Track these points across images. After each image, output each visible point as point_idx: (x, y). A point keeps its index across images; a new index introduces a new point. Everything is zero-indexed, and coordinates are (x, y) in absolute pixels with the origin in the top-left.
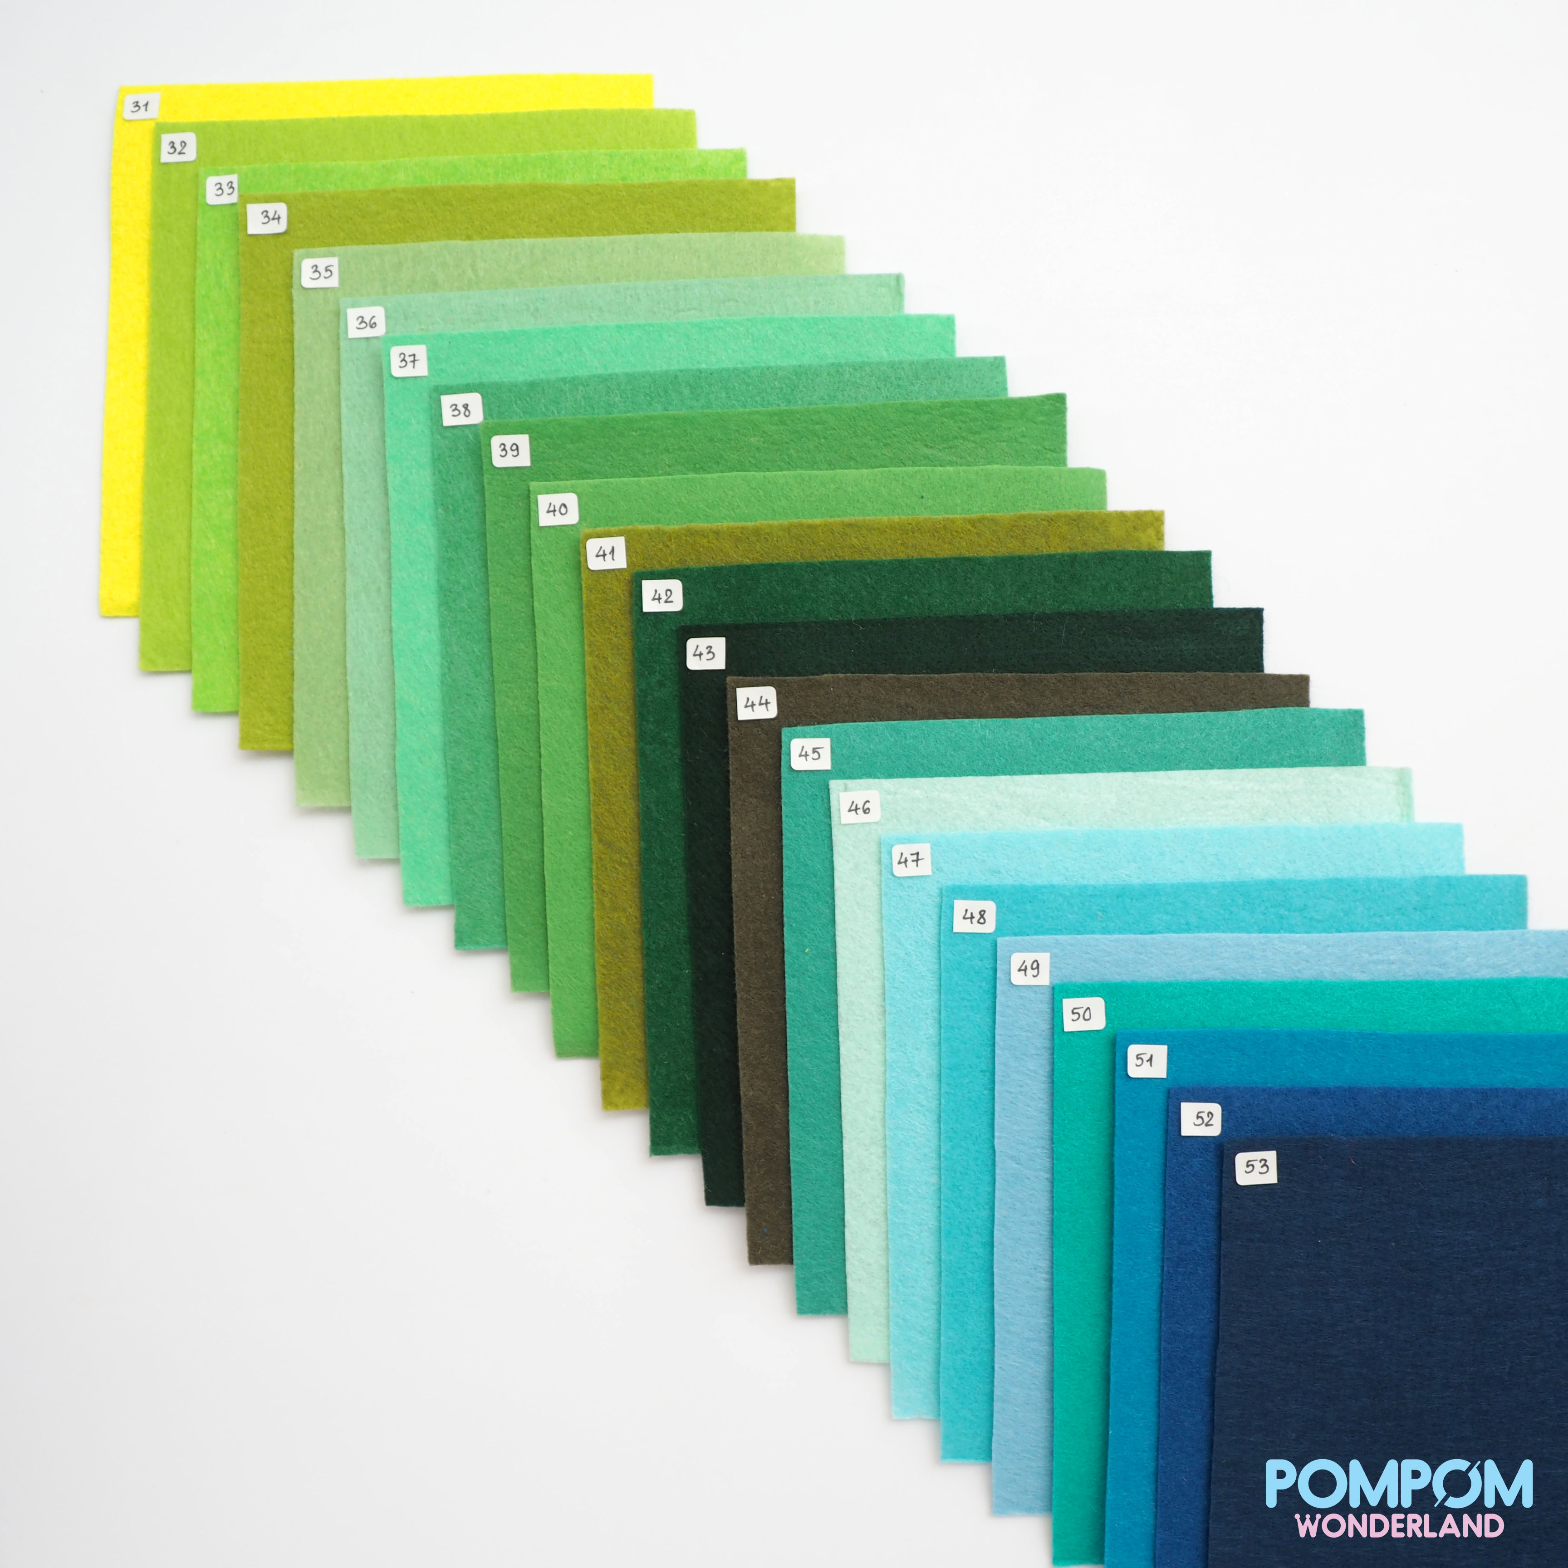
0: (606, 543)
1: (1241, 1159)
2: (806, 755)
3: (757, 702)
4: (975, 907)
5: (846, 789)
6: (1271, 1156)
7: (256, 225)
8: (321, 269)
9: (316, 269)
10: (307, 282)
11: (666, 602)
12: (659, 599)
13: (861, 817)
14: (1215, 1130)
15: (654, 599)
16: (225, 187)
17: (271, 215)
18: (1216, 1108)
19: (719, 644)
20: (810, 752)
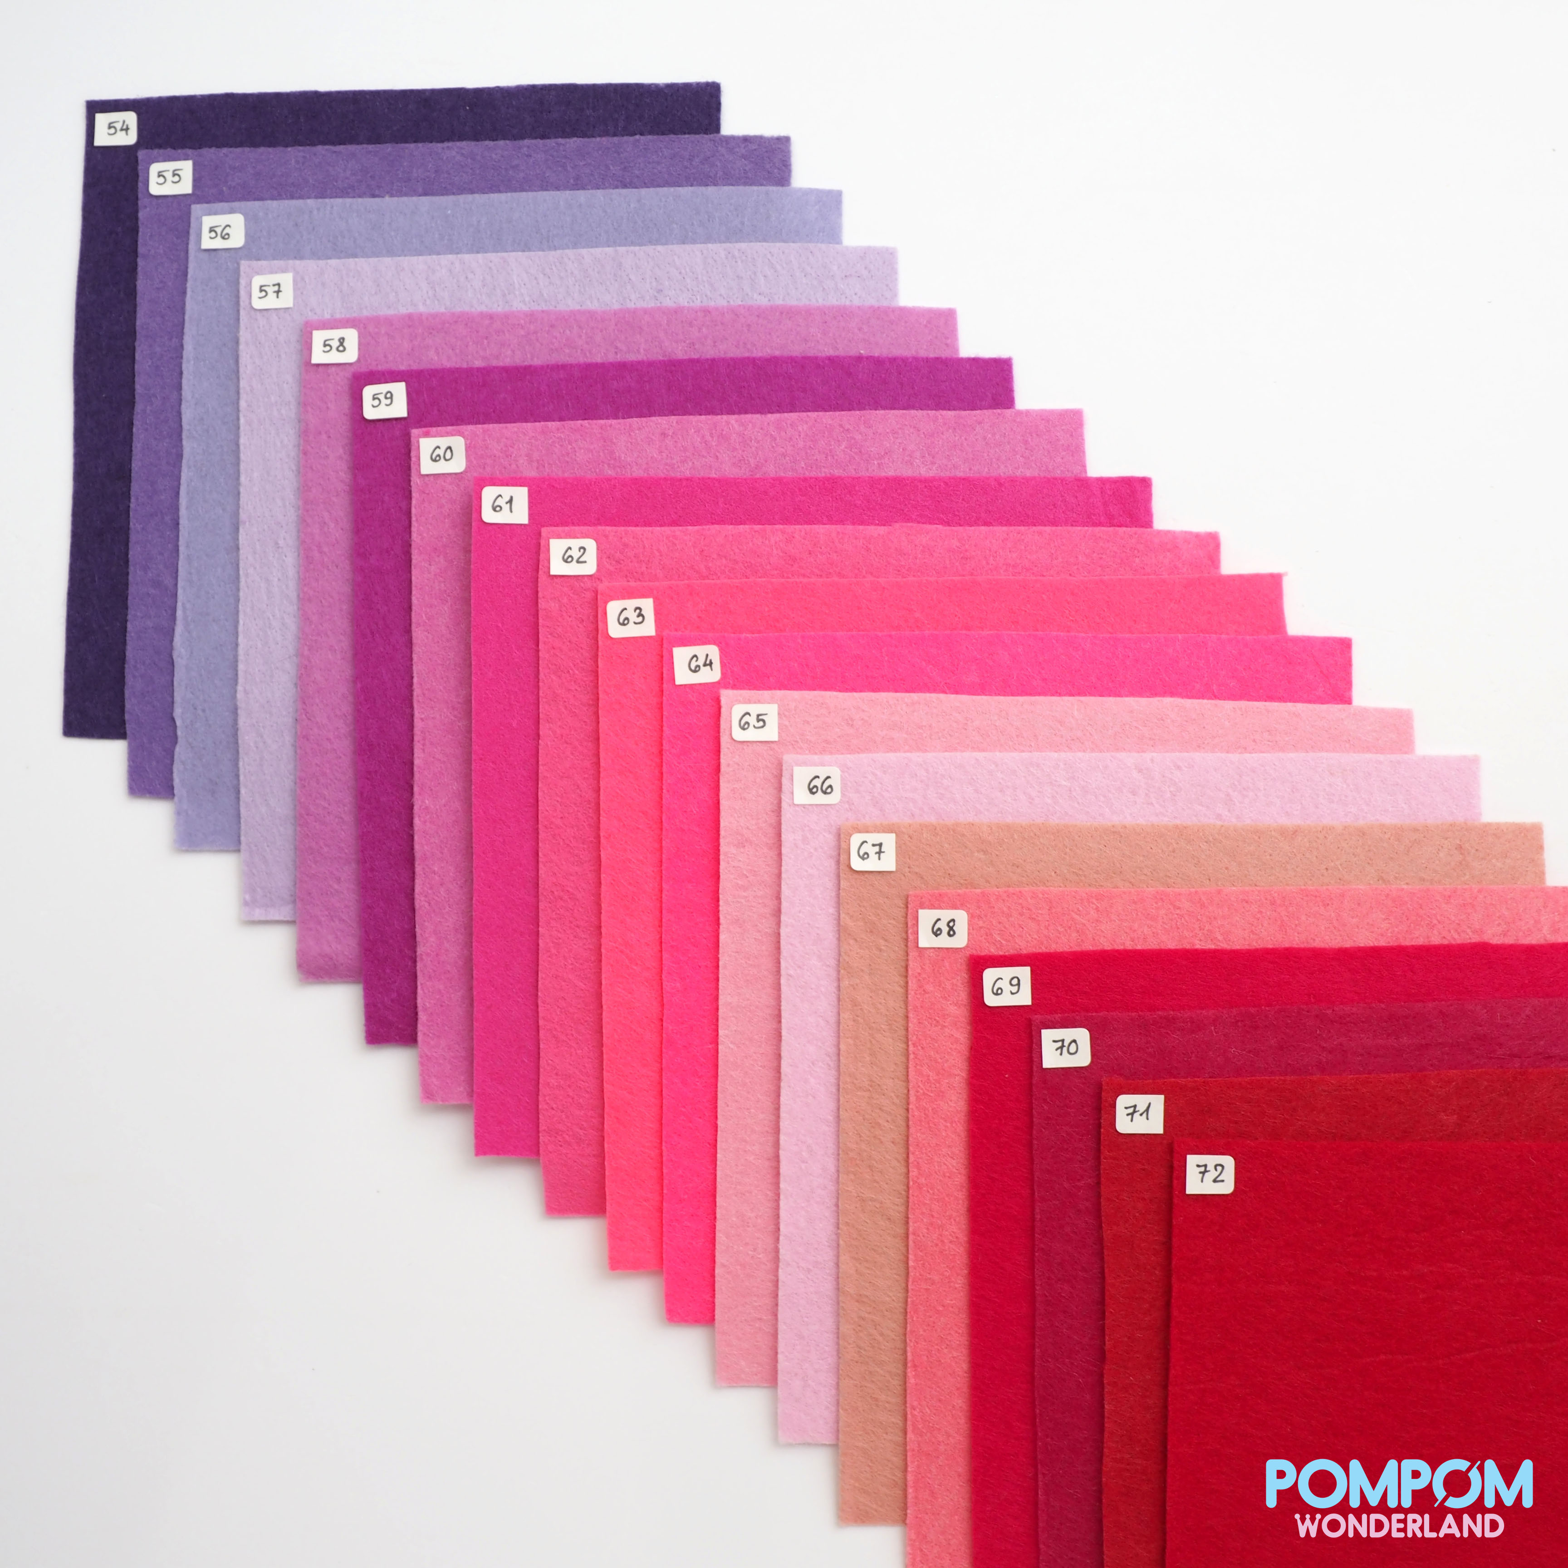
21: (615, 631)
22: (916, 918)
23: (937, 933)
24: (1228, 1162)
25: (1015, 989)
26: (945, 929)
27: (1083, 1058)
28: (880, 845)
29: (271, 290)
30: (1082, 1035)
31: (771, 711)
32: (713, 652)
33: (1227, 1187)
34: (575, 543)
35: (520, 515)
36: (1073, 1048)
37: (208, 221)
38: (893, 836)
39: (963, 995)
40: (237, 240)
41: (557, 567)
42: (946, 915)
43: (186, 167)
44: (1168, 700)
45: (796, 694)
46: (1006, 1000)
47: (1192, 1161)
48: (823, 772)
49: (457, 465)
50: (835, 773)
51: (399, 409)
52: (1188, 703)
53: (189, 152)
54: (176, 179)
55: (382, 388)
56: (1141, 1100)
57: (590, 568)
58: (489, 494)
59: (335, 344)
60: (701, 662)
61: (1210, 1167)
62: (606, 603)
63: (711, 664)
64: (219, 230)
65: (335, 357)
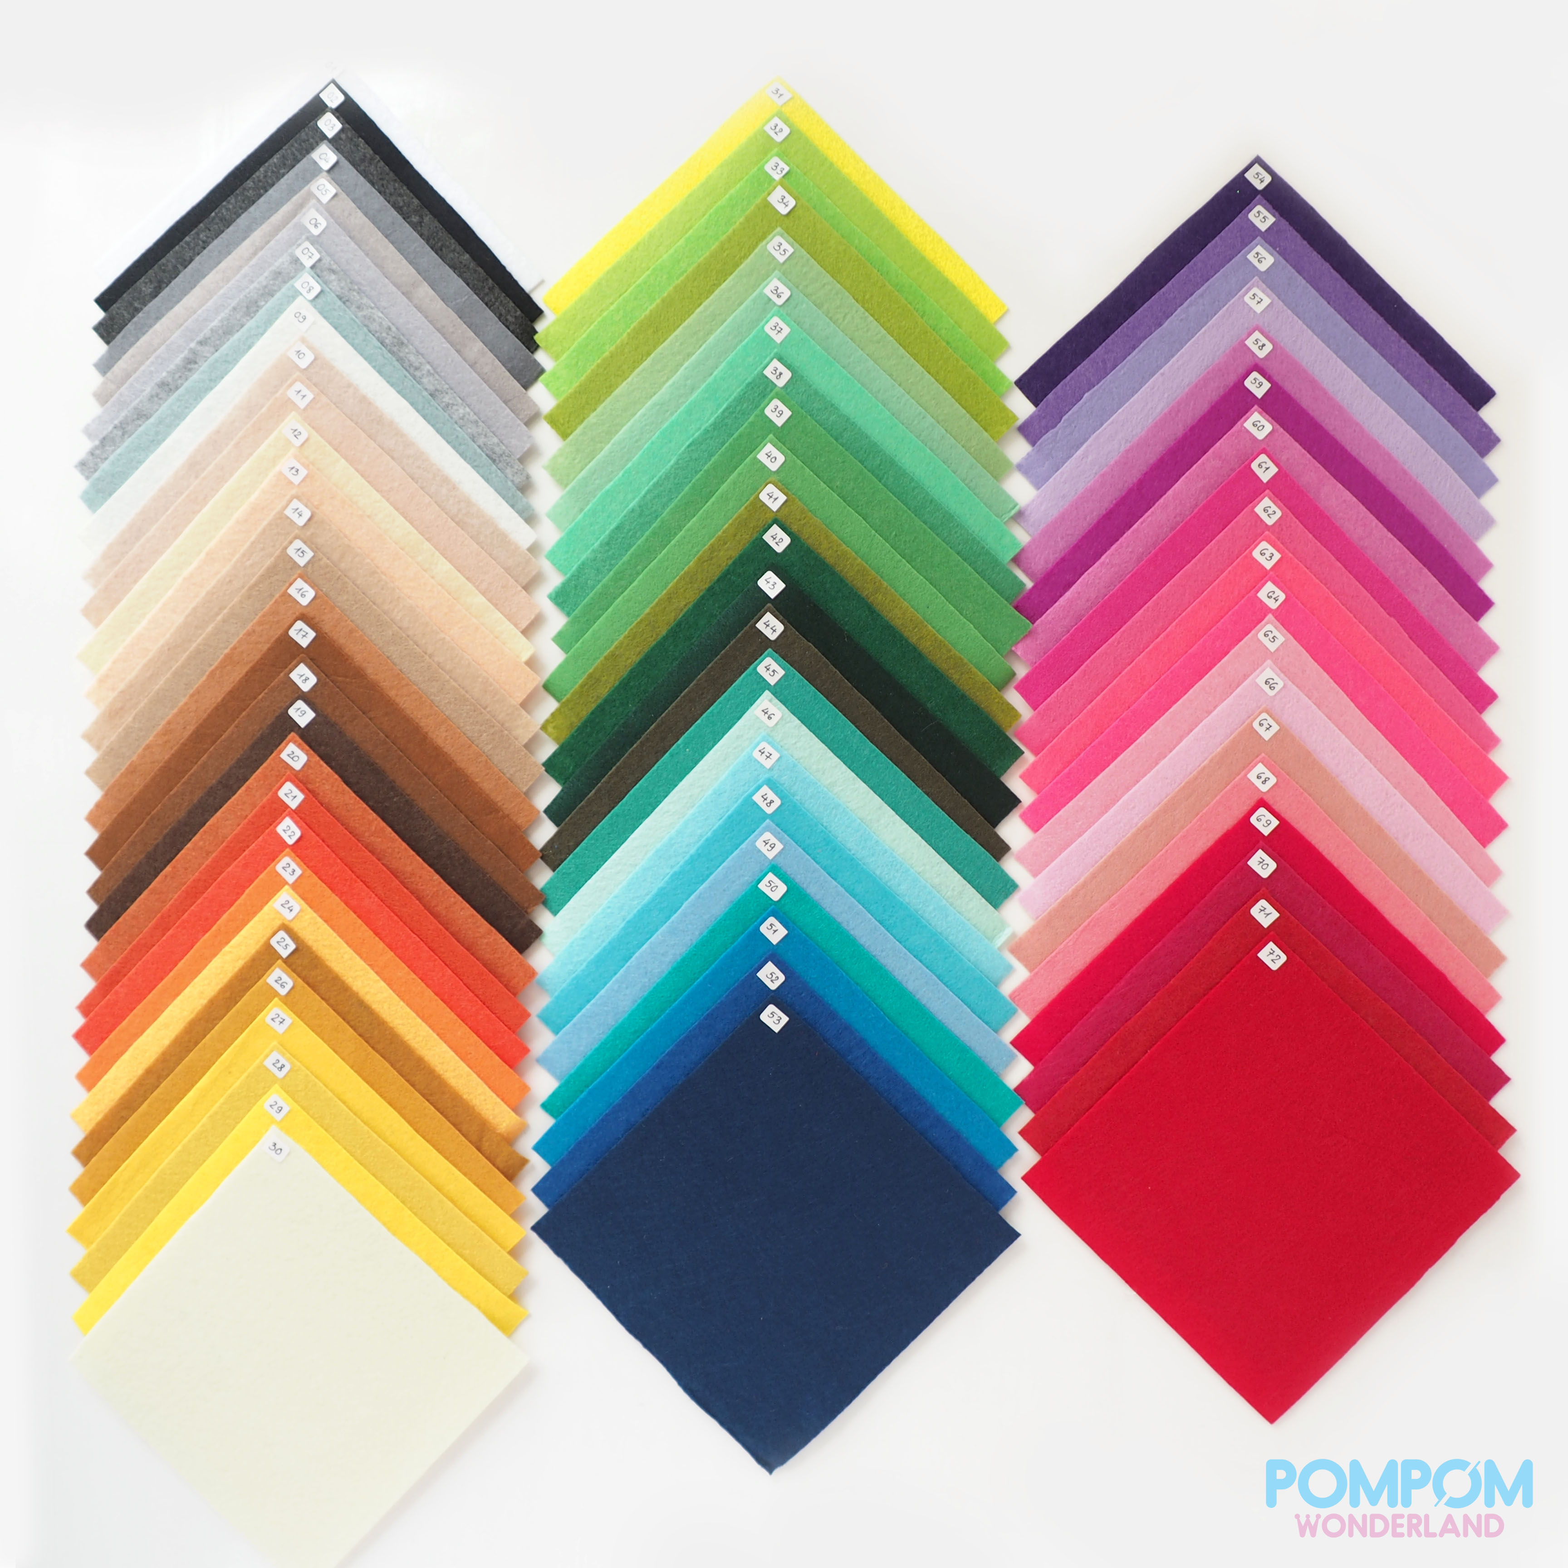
0: (777, 493)
1: (771, 1008)
2: (768, 669)
3: (771, 626)
4: (771, 796)
5: (770, 701)
6: (785, 1019)
7: (774, 199)
8: (782, 248)
9: (780, 245)
10: (770, 247)
11: (776, 543)
12: (774, 539)
13: (764, 718)
14: (773, 986)
15: (772, 537)
16: (779, 168)
17: (785, 201)
18: (782, 978)
19: (781, 586)
20: (771, 670)
21: (1256, 554)
22: (1256, 765)
23: (1259, 777)
24: (1284, 958)
25: (1266, 825)
26: (1263, 779)
27: (1265, 874)
28: (1271, 726)
29: (1257, 299)
30: (1273, 866)
31: (1281, 639)
32: (1282, 597)
33: (1274, 967)
34: (1274, 508)
35: (1265, 477)
36: (1265, 867)
37: (1259, 249)
38: (1278, 728)
39: (1246, 808)
40: (1263, 267)
41: (1259, 510)
42: (1268, 774)
43: (1271, 220)
44: (1422, 779)
45: (1295, 642)
46: (1259, 826)
47: (1271, 945)
48: (1277, 680)
49: (1261, 435)
50: (1281, 684)
51: (1259, 393)
52: (1427, 786)
53: (1277, 214)
54: (1263, 220)
55: (1261, 378)
56: (1270, 908)
57: (1270, 522)
58: (1263, 458)
59: (1260, 344)
60: (1274, 596)
61: (1275, 954)
62: (1263, 540)
63: (1277, 600)
64: (1260, 256)
65: (1255, 349)
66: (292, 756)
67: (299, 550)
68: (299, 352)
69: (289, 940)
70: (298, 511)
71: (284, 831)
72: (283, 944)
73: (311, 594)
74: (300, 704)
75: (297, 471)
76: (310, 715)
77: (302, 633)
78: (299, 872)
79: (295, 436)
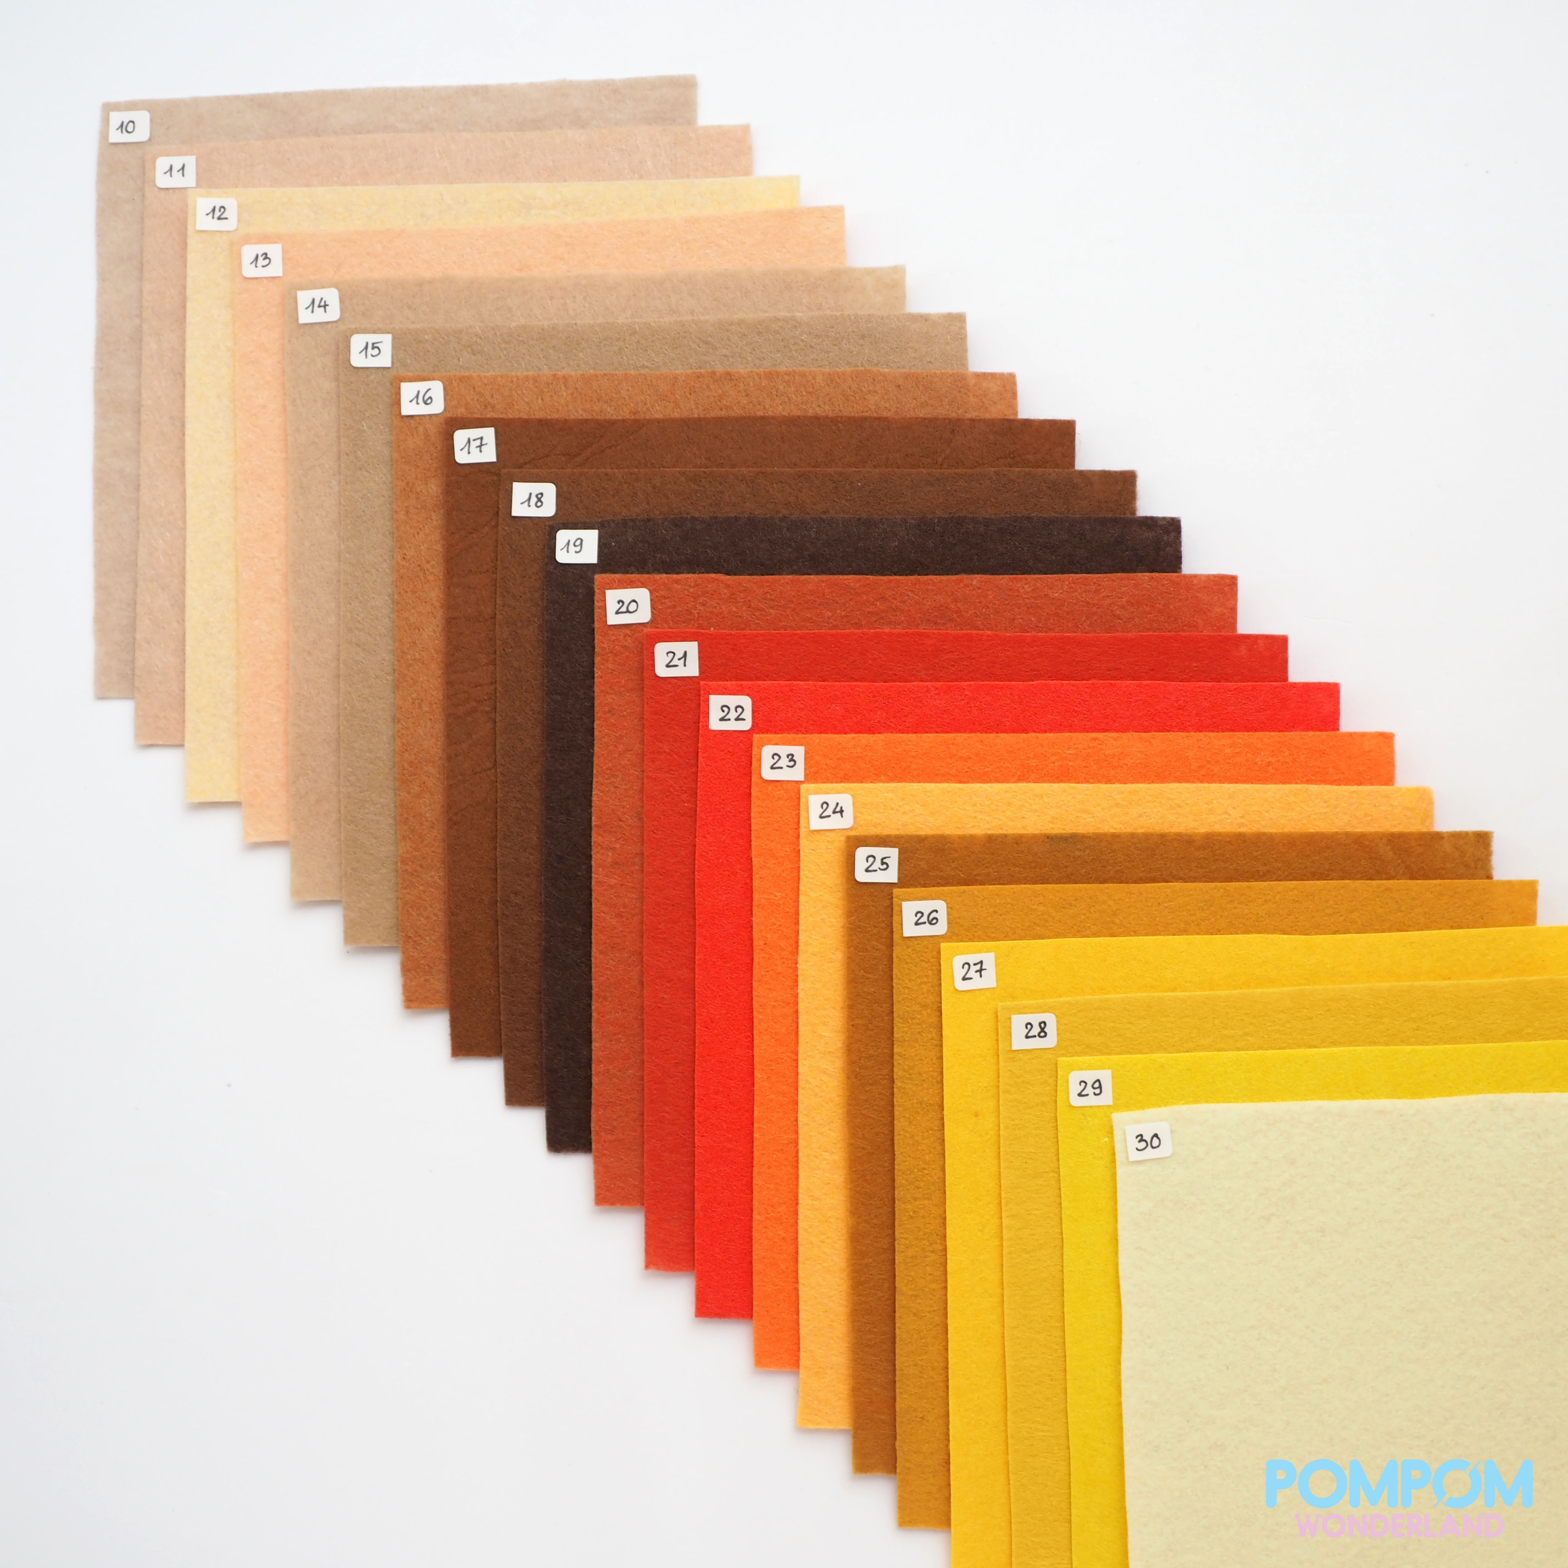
66: (624, 609)
67: (366, 348)
68: (122, 126)
69: (880, 852)
70: (317, 303)
71: (722, 719)
72: (877, 865)
73: (436, 389)
74: (563, 536)
75: (266, 256)
76: (591, 538)
77: (474, 444)
78: (799, 752)
79: (219, 218)
